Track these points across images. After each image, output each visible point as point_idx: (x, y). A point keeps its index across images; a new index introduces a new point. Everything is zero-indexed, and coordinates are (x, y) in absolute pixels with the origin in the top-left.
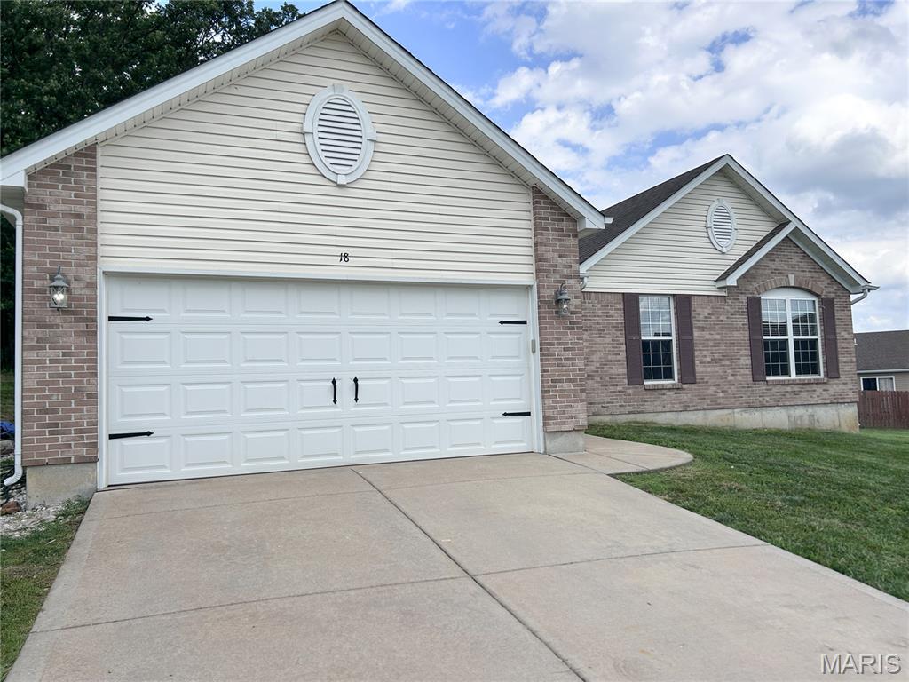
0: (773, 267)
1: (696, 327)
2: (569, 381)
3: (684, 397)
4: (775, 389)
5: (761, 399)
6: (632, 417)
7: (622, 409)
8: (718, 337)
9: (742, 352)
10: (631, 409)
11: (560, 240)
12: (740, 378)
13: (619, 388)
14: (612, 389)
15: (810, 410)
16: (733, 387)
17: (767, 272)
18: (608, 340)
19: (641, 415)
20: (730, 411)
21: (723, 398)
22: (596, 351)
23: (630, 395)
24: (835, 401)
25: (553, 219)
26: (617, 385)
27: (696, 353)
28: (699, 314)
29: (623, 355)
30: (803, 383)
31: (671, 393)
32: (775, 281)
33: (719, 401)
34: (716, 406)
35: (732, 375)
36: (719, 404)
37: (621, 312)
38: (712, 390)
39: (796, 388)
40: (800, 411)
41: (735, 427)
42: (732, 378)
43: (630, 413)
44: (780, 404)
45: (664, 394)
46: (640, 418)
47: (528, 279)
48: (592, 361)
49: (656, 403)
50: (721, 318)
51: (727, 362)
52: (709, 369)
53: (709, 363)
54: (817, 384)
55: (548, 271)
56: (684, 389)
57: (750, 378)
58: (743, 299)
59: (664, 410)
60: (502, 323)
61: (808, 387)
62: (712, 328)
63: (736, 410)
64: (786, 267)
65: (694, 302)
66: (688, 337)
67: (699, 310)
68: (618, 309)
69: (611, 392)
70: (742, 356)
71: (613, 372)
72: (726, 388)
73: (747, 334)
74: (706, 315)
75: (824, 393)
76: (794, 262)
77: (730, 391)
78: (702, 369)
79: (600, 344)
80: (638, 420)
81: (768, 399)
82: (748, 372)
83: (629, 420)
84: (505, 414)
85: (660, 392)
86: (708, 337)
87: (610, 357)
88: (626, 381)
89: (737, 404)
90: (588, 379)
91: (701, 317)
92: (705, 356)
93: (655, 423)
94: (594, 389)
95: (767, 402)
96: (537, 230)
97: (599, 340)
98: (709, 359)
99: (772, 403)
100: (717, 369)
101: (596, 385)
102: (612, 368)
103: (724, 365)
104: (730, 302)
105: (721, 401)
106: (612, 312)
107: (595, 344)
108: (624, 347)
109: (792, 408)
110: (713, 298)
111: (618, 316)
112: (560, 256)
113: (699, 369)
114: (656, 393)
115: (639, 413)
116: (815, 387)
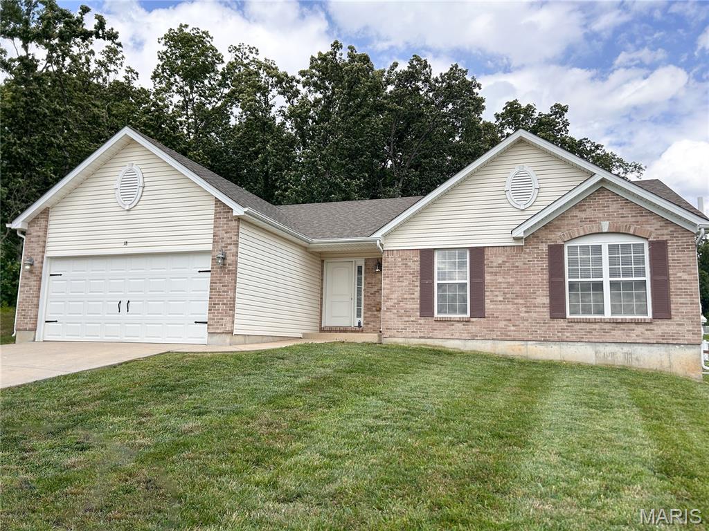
0: (584, 216)
1: (489, 273)
2: (224, 304)
3: (472, 328)
4: (577, 326)
5: (560, 334)
6: (422, 341)
7: (414, 335)
8: (513, 280)
9: (538, 293)
10: (422, 335)
11: (227, 224)
12: (535, 315)
13: (412, 319)
14: (407, 319)
15: (626, 349)
16: (525, 323)
17: (575, 221)
18: (405, 283)
19: (432, 340)
20: (523, 343)
21: (514, 331)
22: (395, 291)
23: (421, 324)
24: (664, 341)
25: (224, 212)
26: (410, 316)
27: (487, 294)
28: (492, 262)
29: (417, 294)
30: (617, 323)
31: (460, 325)
32: (584, 229)
33: (509, 333)
34: (505, 337)
35: (526, 312)
36: (509, 336)
37: (418, 264)
38: (502, 324)
39: (607, 327)
40: (610, 349)
41: (527, 357)
42: (526, 315)
43: (420, 338)
44: (584, 340)
45: (453, 325)
46: (429, 342)
47: (210, 247)
48: (391, 299)
49: (445, 332)
50: (517, 264)
51: (521, 301)
52: (500, 307)
53: (500, 301)
54: (636, 323)
55: (219, 242)
56: (473, 322)
57: (547, 316)
58: (544, 247)
59: (453, 337)
60: (200, 272)
61: (622, 326)
62: (507, 273)
63: (530, 343)
64: (601, 215)
65: (487, 253)
66: (478, 281)
67: (491, 259)
68: (415, 261)
69: (405, 321)
70: (539, 296)
71: (408, 306)
72: (517, 323)
73: (546, 277)
74: (500, 262)
75: (646, 332)
76: (611, 209)
77: (522, 325)
78: (492, 307)
79: (399, 287)
80: (428, 343)
81: (568, 334)
82: (546, 310)
83: (419, 343)
84: (196, 322)
85: (449, 323)
86: (500, 280)
87: (405, 296)
88: (418, 314)
89: (530, 337)
90: (387, 312)
91: (495, 264)
92: (497, 296)
93: (444, 347)
94: (391, 319)
95: (567, 337)
96: (216, 219)
97: (398, 284)
98: (501, 298)
99: (574, 338)
100: (509, 307)
101: (392, 316)
102: (407, 304)
103: (516, 304)
104: (528, 251)
105: (512, 333)
106: (409, 264)
107: (395, 286)
108: (418, 289)
109: (601, 345)
110: (508, 249)
111: (415, 266)
112: (226, 233)
113: (489, 306)
114: (445, 324)
115: (429, 338)
116: (633, 326)
